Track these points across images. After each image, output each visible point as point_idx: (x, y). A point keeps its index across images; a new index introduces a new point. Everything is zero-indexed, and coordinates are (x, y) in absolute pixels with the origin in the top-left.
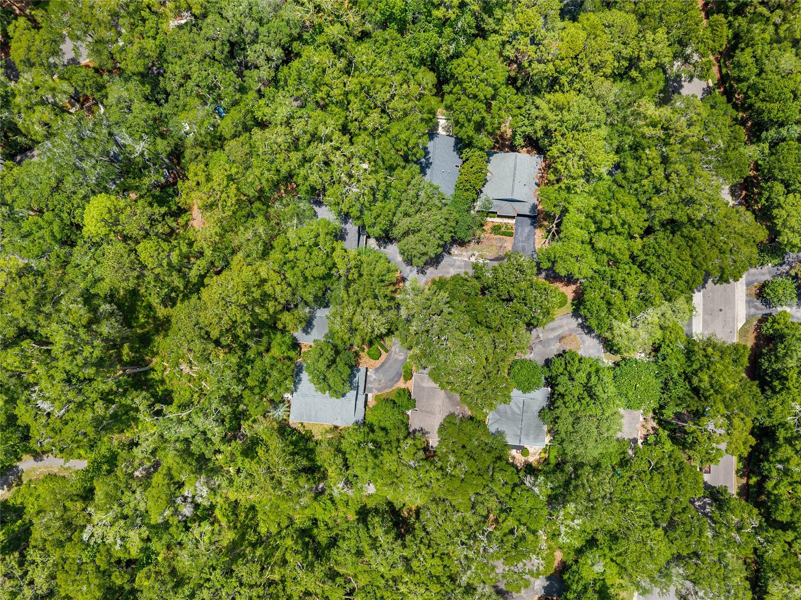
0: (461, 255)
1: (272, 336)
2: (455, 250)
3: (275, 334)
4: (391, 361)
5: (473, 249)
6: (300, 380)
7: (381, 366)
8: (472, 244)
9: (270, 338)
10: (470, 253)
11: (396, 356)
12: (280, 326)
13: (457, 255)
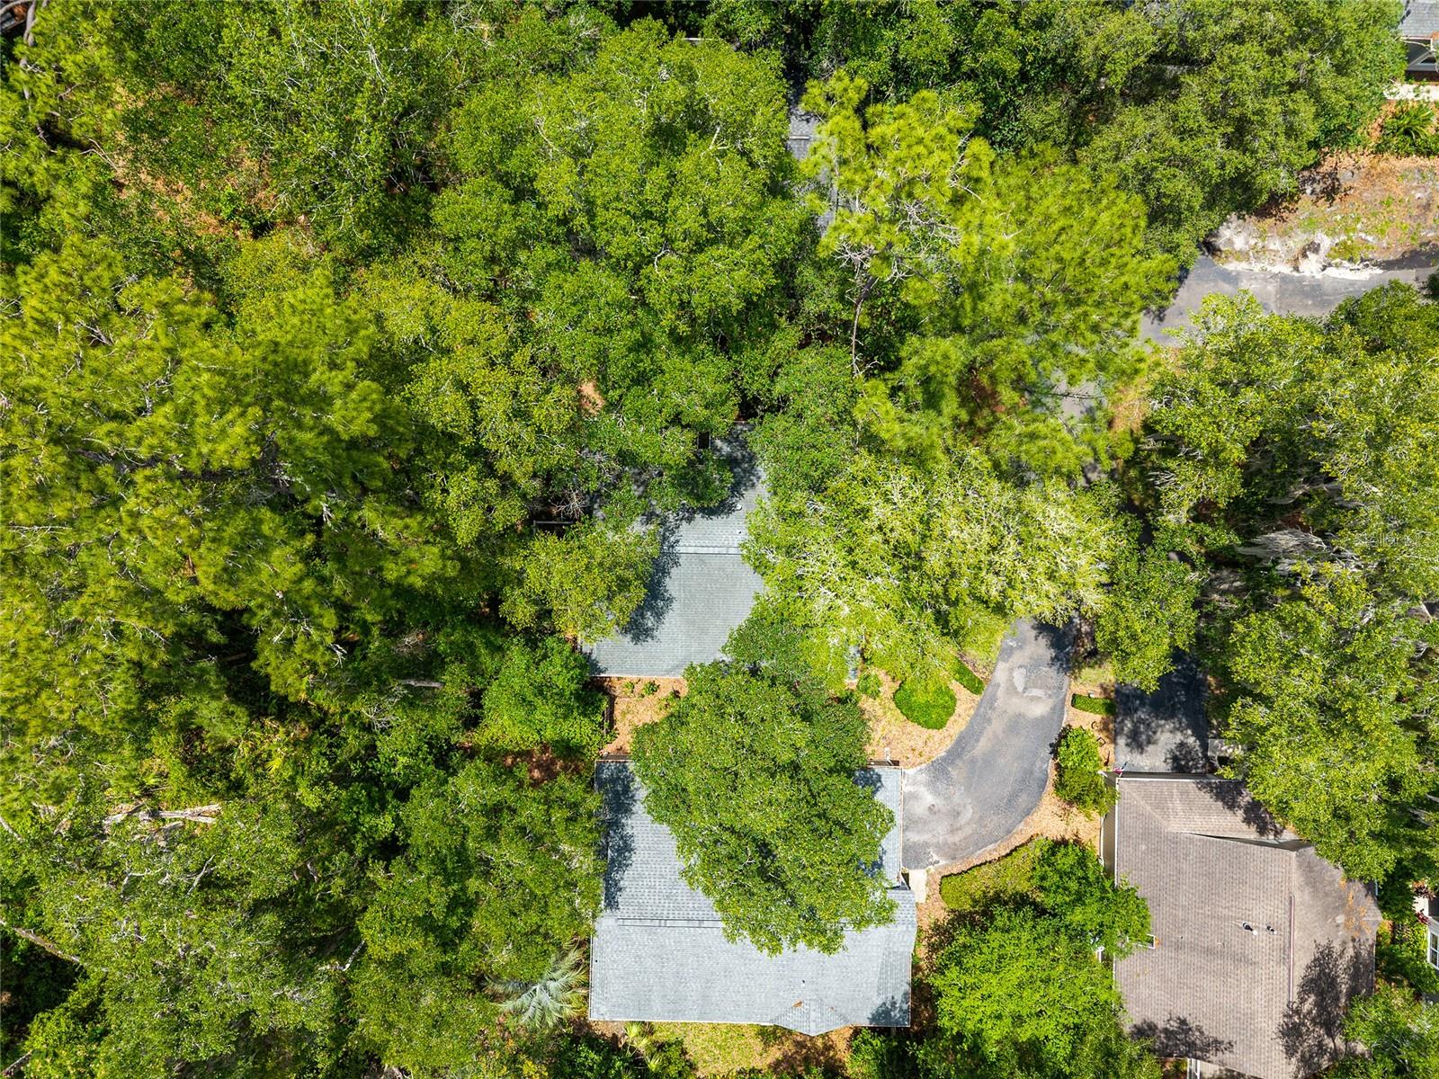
0: (1260, 252)
1: (488, 662)
2: (1236, 235)
3: (497, 650)
4: (997, 726)
5: (1311, 225)
6: (626, 848)
7: (955, 753)
8: (1305, 201)
9: (475, 670)
10: (1297, 241)
11: (1016, 705)
12: (520, 611)
13: (1242, 255)
